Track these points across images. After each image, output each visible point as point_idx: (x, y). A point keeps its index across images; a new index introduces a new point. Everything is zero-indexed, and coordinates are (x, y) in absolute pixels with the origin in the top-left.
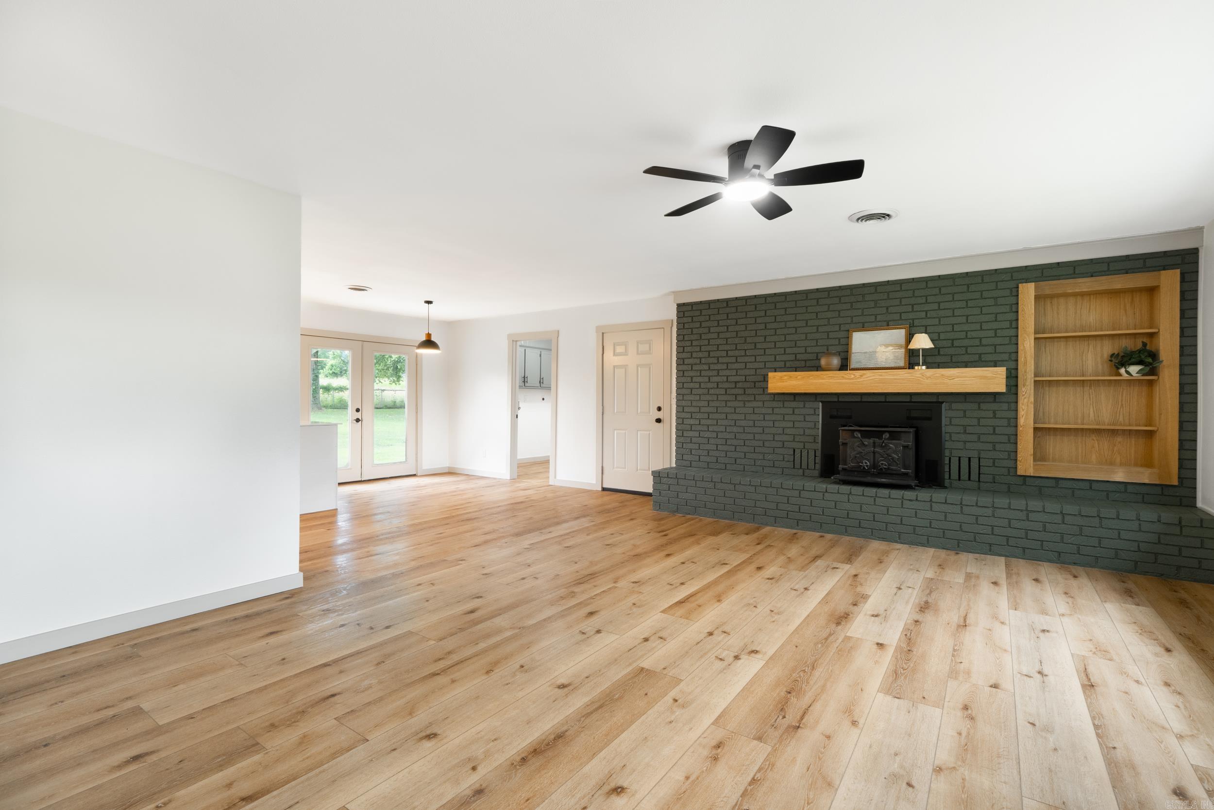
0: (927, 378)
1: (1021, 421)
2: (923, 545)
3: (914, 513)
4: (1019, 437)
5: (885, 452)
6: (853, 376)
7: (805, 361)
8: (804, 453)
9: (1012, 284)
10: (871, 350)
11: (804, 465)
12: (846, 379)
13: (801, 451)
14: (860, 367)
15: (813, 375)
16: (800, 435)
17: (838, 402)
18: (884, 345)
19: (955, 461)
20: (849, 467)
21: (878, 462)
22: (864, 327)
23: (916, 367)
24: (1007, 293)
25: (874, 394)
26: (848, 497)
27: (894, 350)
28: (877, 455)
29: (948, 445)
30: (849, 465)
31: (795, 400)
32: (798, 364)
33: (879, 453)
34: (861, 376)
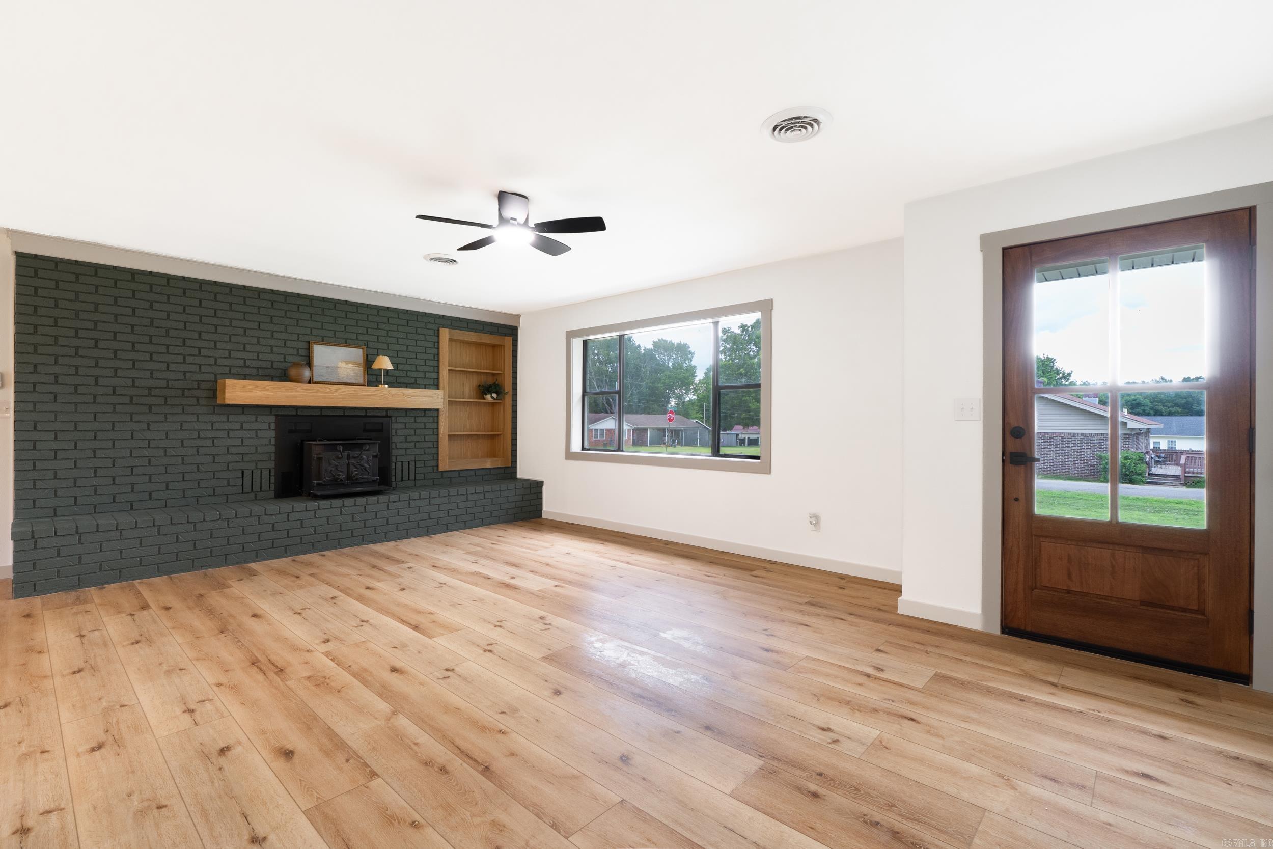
0: (393, 395)
1: (442, 430)
2: (404, 538)
3: (397, 512)
4: (440, 443)
5: (358, 463)
6: (328, 390)
7: (258, 369)
8: (257, 474)
9: (435, 327)
10: (333, 365)
11: (256, 487)
12: (322, 392)
13: (252, 471)
14: (323, 381)
15: (284, 386)
16: (251, 454)
17: (297, 415)
18: (345, 362)
19: (399, 465)
20: (324, 481)
21: (352, 473)
22: (324, 341)
23: (380, 385)
24: (432, 332)
25: (333, 408)
26: (341, 510)
27: (354, 368)
28: (351, 467)
29: (394, 452)
30: (325, 479)
31: (243, 413)
32: (248, 371)
33: (353, 465)
34: (337, 390)
